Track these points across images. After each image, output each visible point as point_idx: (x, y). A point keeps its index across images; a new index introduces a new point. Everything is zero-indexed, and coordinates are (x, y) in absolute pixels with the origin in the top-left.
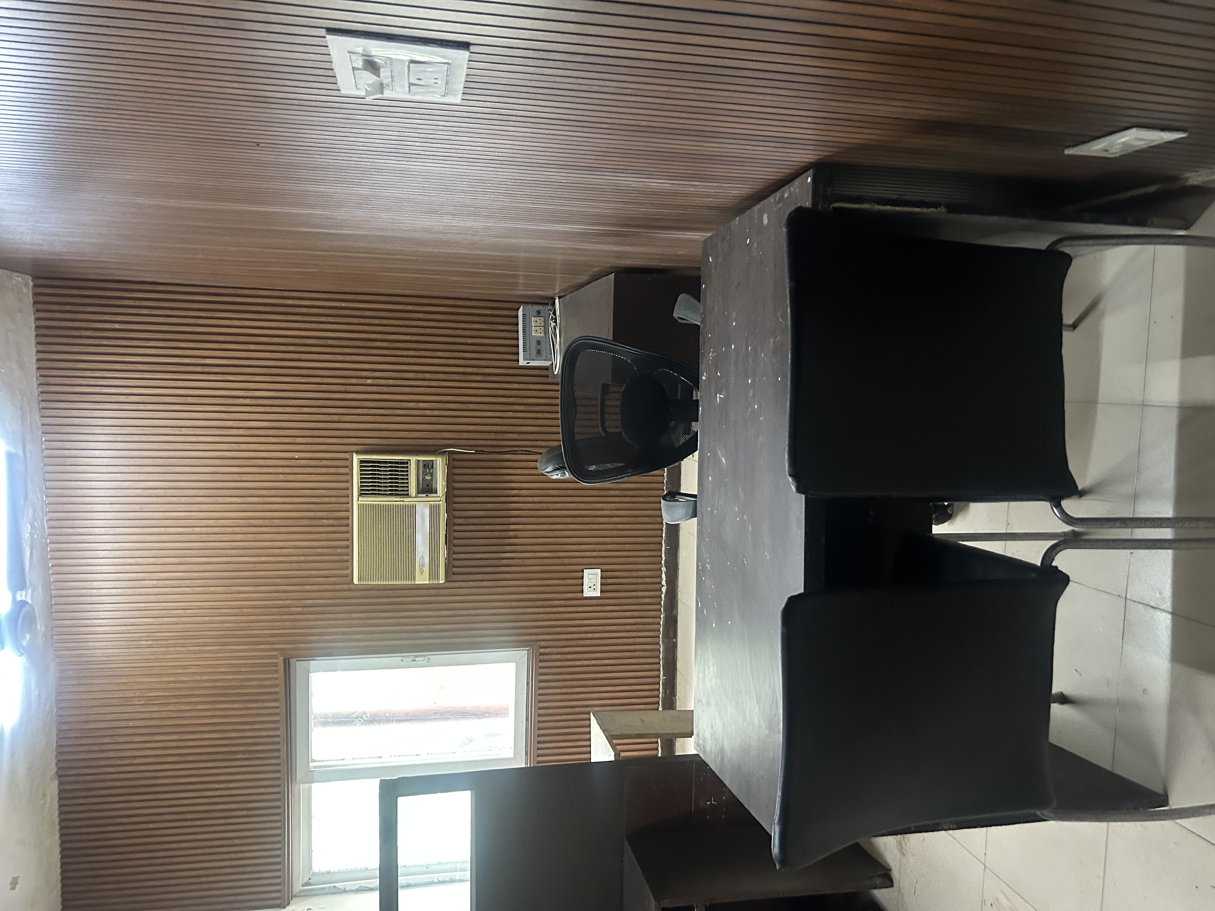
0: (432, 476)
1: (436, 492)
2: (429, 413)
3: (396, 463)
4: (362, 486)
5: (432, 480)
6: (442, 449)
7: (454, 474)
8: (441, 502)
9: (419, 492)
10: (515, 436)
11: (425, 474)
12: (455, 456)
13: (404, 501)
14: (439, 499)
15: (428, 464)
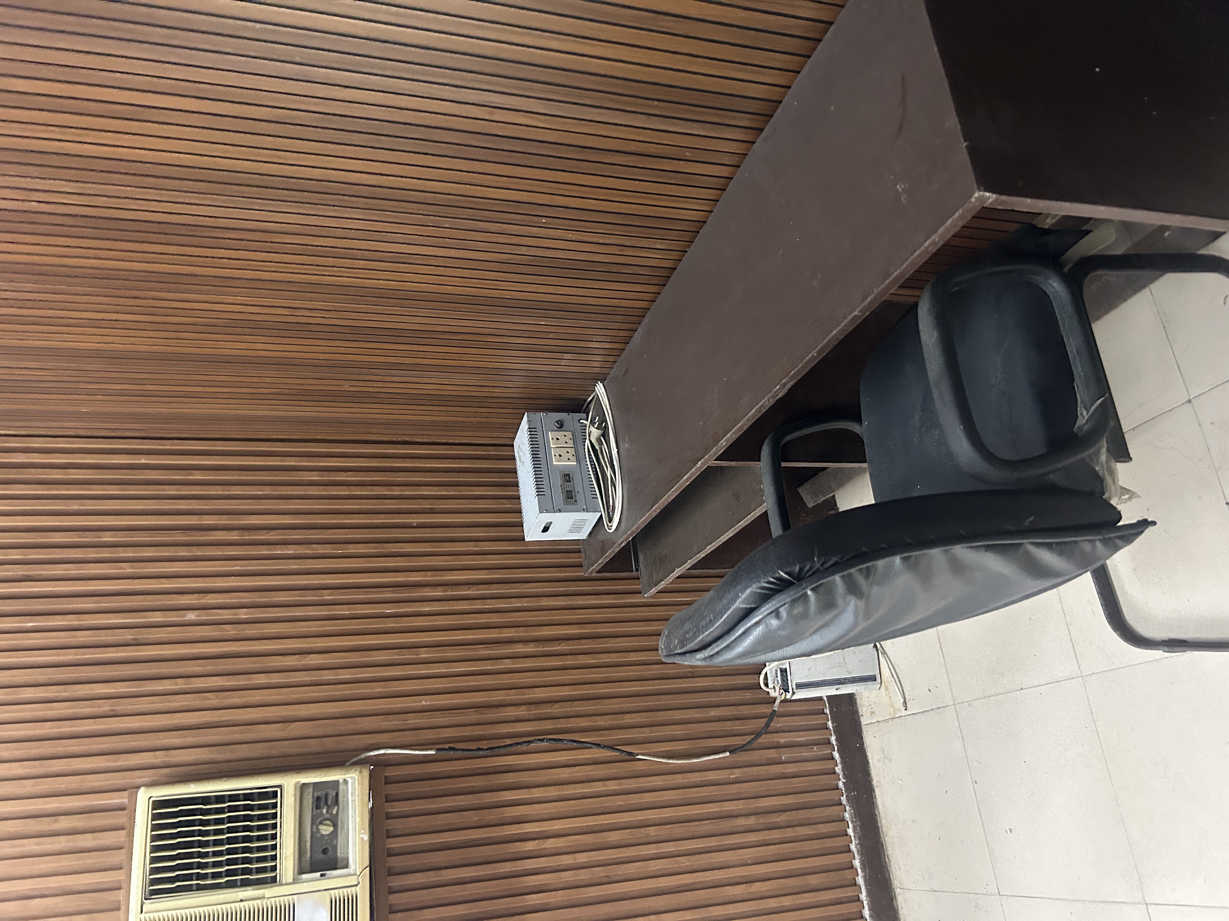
0: (335, 825)
1: (346, 866)
2: (328, 676)
3: (247, 797)
4: (154, 871)
5: (334, 835)
6: (360, 755)
7: (389, 817)
8: (358, 888)
9: (301, 870)
10: (521, 712)
11: (316, 821)
12: (391, 772)
13: (263, 898)
14: (353, 881)
15: (326, 795)
